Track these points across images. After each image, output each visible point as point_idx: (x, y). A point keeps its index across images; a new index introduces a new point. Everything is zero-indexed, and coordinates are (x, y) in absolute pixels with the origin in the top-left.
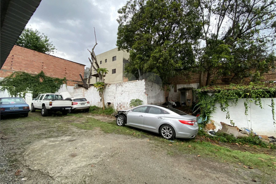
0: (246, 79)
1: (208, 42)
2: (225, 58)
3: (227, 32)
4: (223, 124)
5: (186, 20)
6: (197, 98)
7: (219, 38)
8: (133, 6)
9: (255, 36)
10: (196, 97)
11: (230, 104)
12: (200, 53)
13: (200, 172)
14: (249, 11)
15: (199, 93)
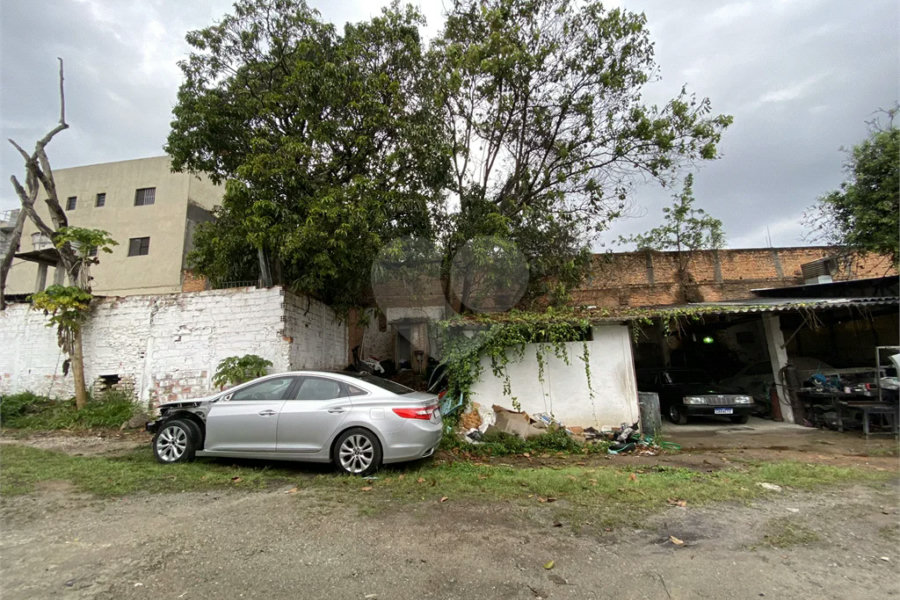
0: (541, 300)
1: (465, 202)
2: (500, 246)
3: (505, 183)
4: (498, 410)
5: (413, 133)
6: (440, 348)
7: (490, 196)
8: (249, 39)
9: (557, 205)
10: (437, 345)
11: (510, 357)
12: (447, 227)
13: (447, 535)
14: (549, 144)
15: (445, 331)
